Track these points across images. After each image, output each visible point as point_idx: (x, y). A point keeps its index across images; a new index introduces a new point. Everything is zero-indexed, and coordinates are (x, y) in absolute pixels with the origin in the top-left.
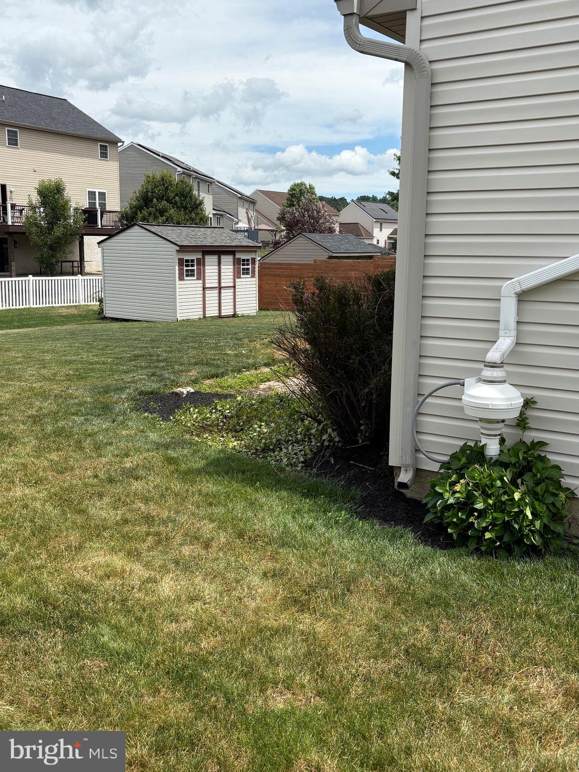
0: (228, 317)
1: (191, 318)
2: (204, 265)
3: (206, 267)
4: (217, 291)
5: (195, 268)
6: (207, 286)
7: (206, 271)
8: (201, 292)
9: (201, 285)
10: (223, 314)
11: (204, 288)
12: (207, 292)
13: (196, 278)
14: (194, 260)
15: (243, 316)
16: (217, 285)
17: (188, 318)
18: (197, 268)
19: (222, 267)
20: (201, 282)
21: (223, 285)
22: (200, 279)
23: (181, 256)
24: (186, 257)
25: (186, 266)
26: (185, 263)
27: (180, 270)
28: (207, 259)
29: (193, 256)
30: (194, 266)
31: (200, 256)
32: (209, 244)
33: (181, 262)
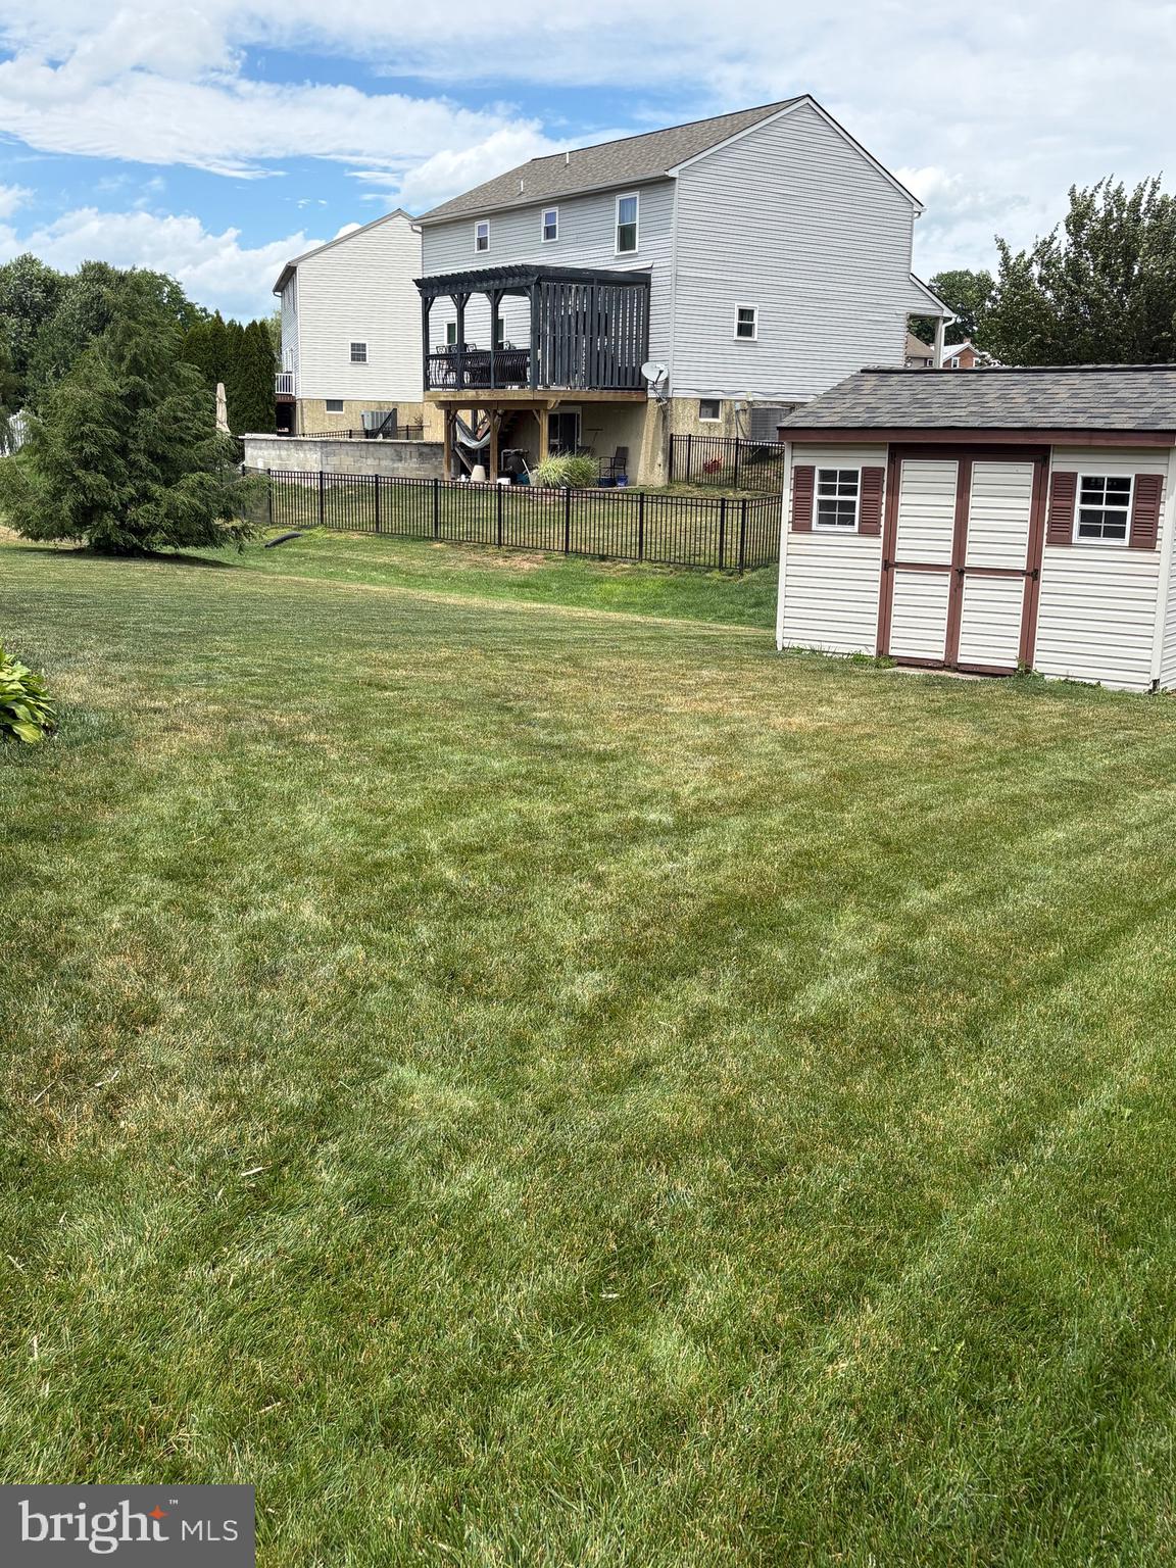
0: (996, 675)
1: (825, 647)
2: (894, 491)
3: (902, 499)
4: (947, 580)
5: (857, 499)
6: (900, 557)
7: (902, 510)
8: (878, 575)
9: (879, 554)
10: (961, 660)
11: (889, 565)
12: (897, 578)
13: (856, 528)
14: (857, 472)
15: (1070, 688)
16: (947, 559)
17: (816, 646)
18: (863, 500)
19: (973, 501)
20: (879, 542)
21: (970, 561)
22: (875, 533)
23: (804, 460)
24: (822, 463)
25: (824, 490)
26: (817, 482)
27: (796, 500)
28: (911, 470)
29: (855, 463)
30: (852, 491)
31: (880, 461)
32: (913, 422)
33: (803, 476)
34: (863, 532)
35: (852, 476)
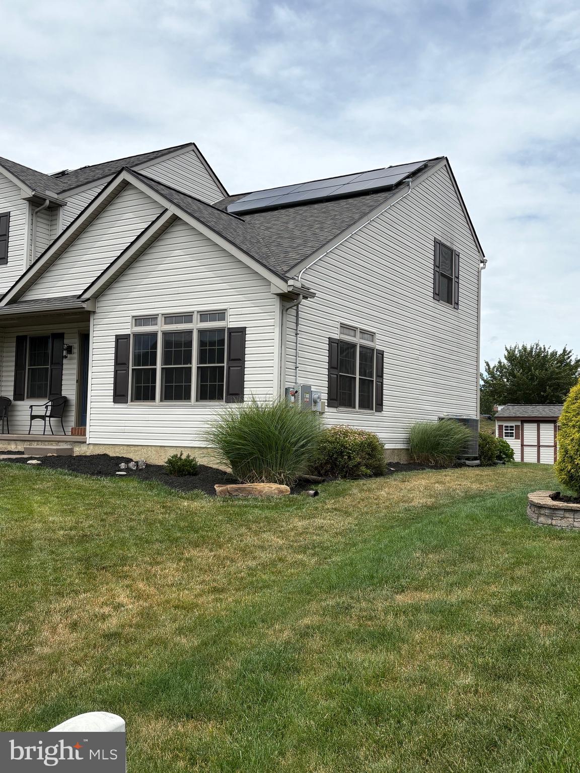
2: (522, 430)
3: (525, 431)
4: (536, 448)
5: (514, 431)
6: (525, 444)
7: (525, 434)
8: (520, 448)
9: (520, 443)
10: (541, 463)
11: (522, 445)
12: (524, 447)
13: (514, 438)
14: (514, 426)
16: (535, 444)
19: (541, 432)
20: (520, 441)
21: (542, 444)
22: (519, 439)
23: (501, 423)
24: (505, 424)
25: (505, 430)
26: (504, 428)
27: (499, 432)
28: (526, 426)
29: (513, 424)
30: (513, 430)
31: (519, 424)
32: (526, 416)
33: (500, 427)
34: (516, 438)
35: (512, 427)
